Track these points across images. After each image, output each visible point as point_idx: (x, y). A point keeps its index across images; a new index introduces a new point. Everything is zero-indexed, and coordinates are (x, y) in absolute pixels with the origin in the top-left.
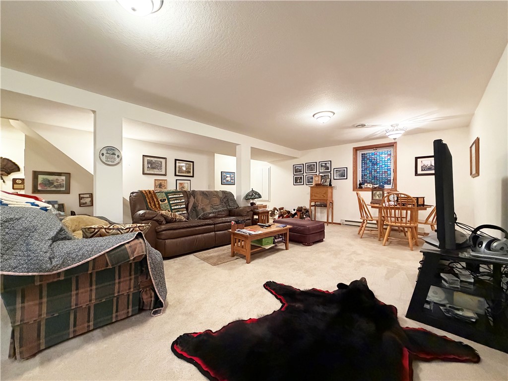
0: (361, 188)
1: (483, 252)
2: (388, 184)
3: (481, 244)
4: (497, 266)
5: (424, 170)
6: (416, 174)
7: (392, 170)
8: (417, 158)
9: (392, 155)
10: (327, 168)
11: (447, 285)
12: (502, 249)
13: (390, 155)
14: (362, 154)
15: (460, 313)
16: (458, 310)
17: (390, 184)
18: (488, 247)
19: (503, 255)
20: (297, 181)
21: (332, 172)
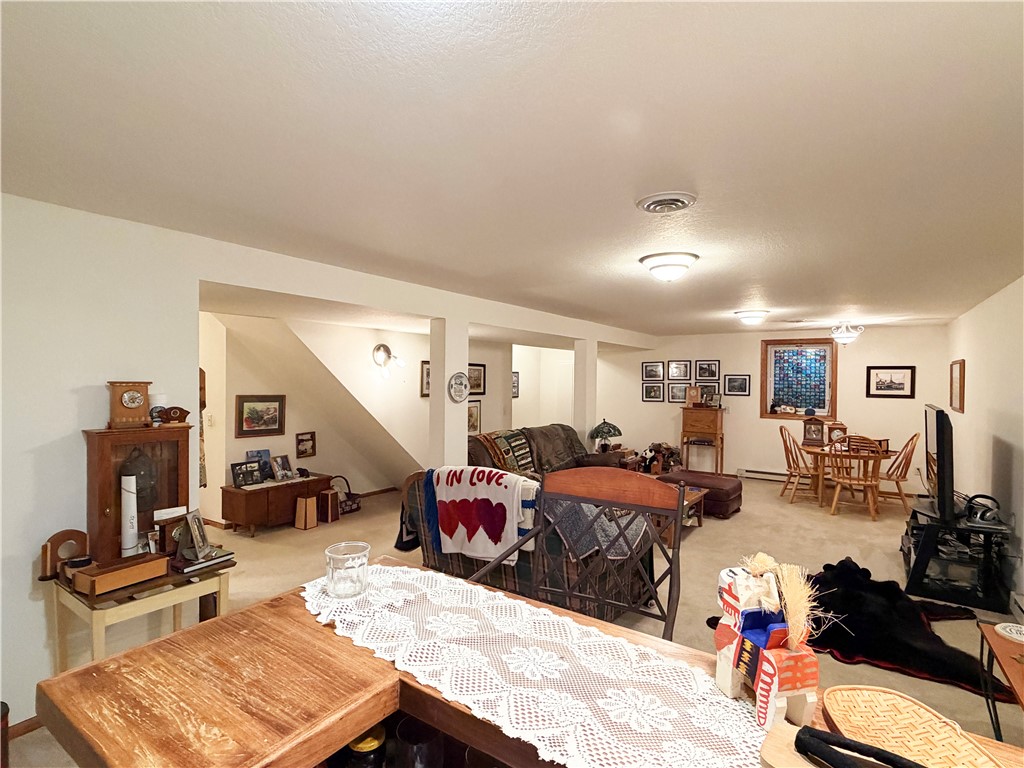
0: (776, 412)
1: (977, 522)
2: (820, 408)
3: (976, 514)
4: (988, 535)
5: (881, 389)
6: (868, 395)
7: (827, 383)
8: (869, 369)
9: (828, 358)
10: (713, 374)
11: (944, 556)
12: (994, 518)
13: (825, 357)
14: (776, 352)
15: (957, 584)
16: (954, 581)
17: (824, 408)
18: (982, 517)
19: (995, 525)
20: (649, 394)
21: (721, 381)
